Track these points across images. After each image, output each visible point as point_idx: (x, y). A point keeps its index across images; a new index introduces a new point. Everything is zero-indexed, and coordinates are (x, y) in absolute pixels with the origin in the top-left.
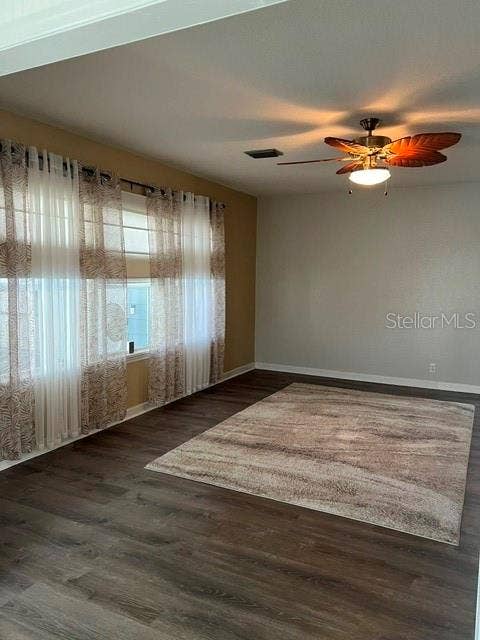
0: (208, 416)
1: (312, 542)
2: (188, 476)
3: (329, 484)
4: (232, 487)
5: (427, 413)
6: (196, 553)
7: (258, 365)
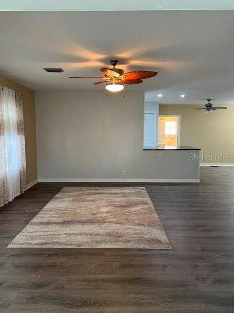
0: (27, 211)
1: (117, 264)
2: (36, 247)
3: (109, 234)
4: (65, 247)
5: (130, 193)
6: (66, 286)
7: (40, 180)
